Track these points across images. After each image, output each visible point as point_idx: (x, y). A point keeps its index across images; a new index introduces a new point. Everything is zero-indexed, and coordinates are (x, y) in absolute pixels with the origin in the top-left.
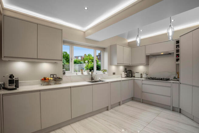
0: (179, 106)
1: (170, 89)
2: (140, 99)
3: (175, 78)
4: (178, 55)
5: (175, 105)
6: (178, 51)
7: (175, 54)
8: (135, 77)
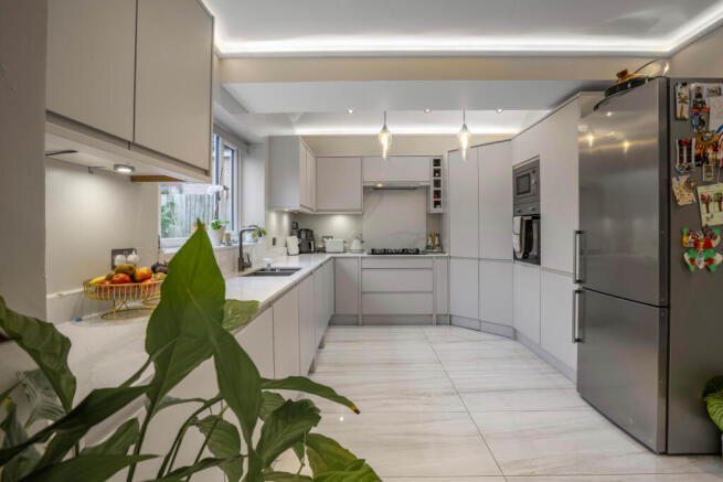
0: (448, 310)
1: (429, 273)
2: (357, 316)
3: (428, 247)
4: (437, 194)
5: (442, 310)
6: (437, 183)
7: (432, 189)
8: (327, 250)
